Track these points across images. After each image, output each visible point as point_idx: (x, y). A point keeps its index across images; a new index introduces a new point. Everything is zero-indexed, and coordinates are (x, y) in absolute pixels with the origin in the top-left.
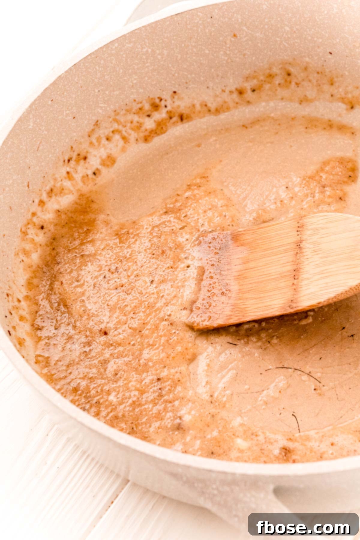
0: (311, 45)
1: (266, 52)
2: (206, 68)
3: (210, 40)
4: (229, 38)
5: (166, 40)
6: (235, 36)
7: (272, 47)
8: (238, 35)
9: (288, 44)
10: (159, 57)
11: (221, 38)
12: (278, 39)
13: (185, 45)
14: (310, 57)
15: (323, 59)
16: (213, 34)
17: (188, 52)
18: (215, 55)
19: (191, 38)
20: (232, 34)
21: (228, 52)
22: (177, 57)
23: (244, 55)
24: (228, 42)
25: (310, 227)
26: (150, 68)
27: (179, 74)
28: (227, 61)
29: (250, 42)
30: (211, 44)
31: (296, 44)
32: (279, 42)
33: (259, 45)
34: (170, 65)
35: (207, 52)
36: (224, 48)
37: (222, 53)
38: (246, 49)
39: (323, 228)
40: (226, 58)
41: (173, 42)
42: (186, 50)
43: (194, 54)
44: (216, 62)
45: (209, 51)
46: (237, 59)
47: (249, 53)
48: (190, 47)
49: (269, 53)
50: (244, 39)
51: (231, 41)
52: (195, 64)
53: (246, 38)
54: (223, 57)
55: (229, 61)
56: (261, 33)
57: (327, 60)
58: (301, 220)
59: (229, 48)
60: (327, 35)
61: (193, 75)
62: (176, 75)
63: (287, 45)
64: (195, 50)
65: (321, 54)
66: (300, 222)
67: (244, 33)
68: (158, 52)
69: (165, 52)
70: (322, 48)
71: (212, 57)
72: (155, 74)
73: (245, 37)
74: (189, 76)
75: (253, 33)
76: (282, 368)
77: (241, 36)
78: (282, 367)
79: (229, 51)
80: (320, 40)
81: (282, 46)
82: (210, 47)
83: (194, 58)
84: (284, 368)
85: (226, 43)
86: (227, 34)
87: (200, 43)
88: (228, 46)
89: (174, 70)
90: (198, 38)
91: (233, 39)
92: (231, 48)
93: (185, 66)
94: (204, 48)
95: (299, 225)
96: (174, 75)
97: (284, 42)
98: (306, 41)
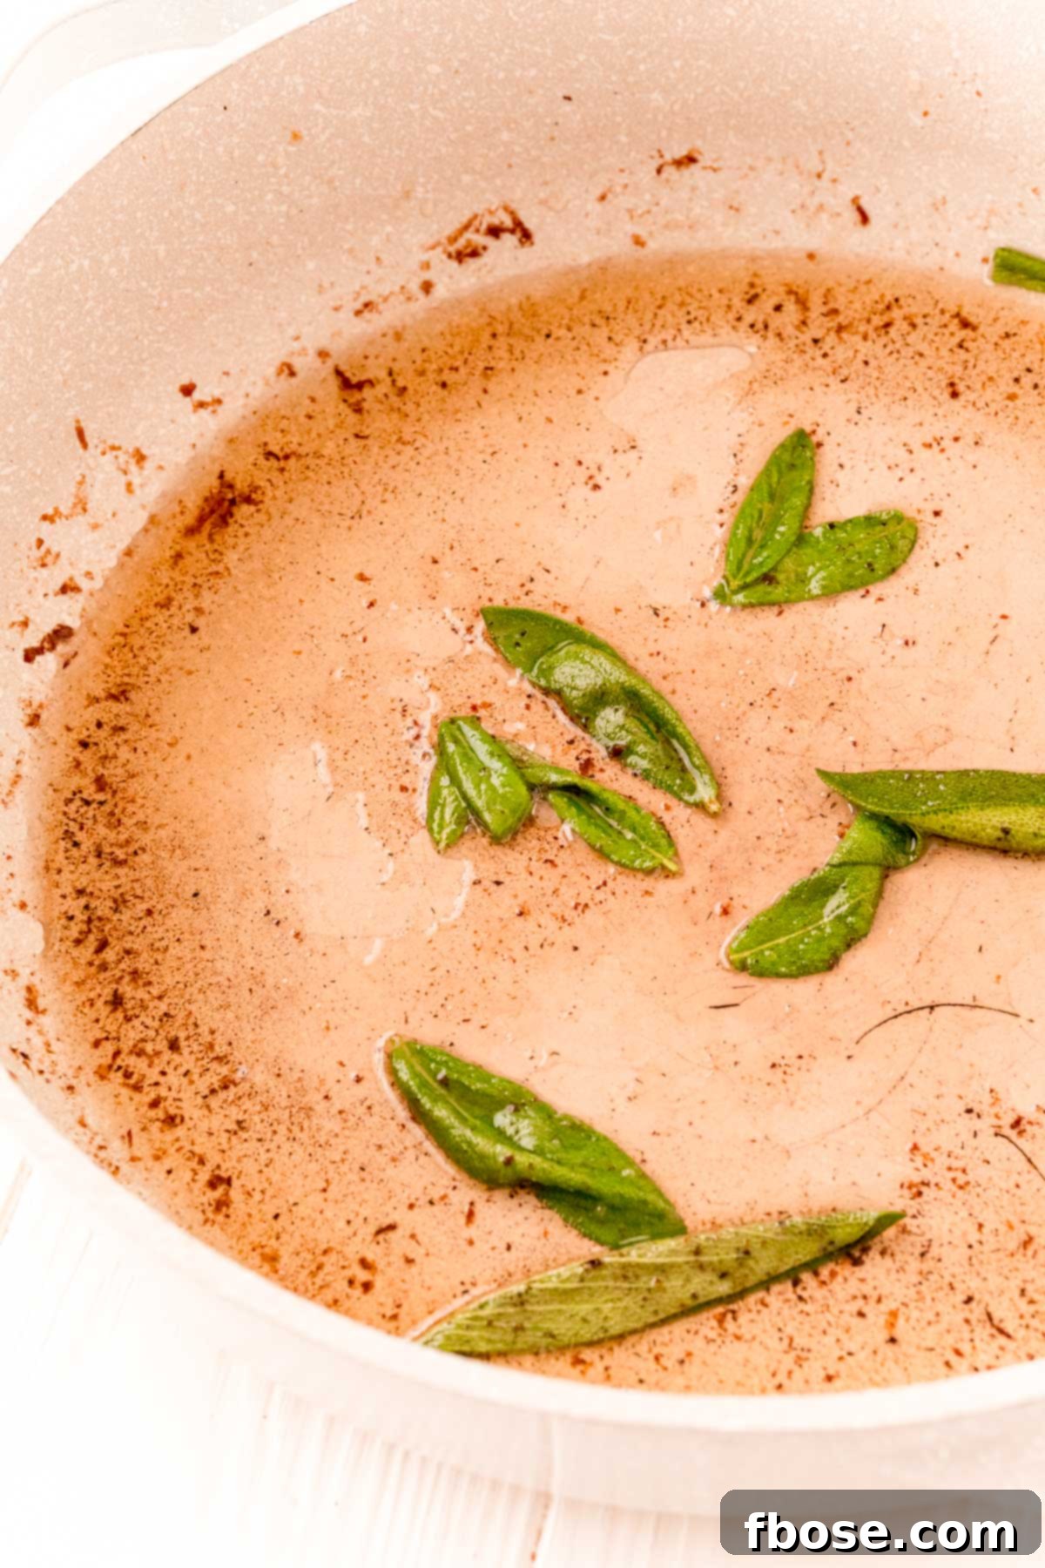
0: (509, 93)
1: (386, 152)
2: (237, 255)
3: (233, 173)
4: (281, 148)
5: (120, 217)
6: (296, 137)
7: (403, 132)
8: (304, 133)
9: (443, 110)
10: (113, 271)
11: (261, 158)
12: (413, 107)
13: (171, 213)
14: (513, 126)
15: (548, 121)
16: (237, 153)
17: (183, 228)
18: (253, 209)
19: (182, 186)
20: (288, 135)
21: (285, 189)
22: (157, 252)
23: (331, 181)
24: (280, 160)
26: (98, 313)
27: (170, 299)
28: (288, 216)
29: (339, 142)
30: (236, 182)
31: (467, 105)
33: (366, 139)
34: (144, 284)
35: (230, 208)
36: (273, 180)
37: (270, 197)
38: (333, 162)
40: (284, 208)
41: (139, 215)
42: (176, 224)
43: (198, 229)
44: (261, 227)
45: (234, 204)
46: (315, 201)
47: (341, 172)
48: (185, 212)
49: (397, 152)
50: (323, 138)
51: (287, 153)
52: (205, 254)
53: (327, 133)
54: (275, 209)
55: (294, 211)
56: (366, 104)
57: (561, 120)
59: (286, 176)
60: (550, 54)
61: (208, 289)
62: (165, 304)
63: (441, 115)
64: (198, 216)
65: (540, 110)
67: (320, 121)
68: (106, 258)
69: (125, 252)
70: (540, 92)
71: (247, 218)
72: (112, 323)
73: (324, 129)
74: (197, 294)
75: (342, 112)
76: (896, 1017)
77: (313, 131)
78: (894, 1014)
79: (289, 184)
80: (533, 72)
81: (428, 123)
82: (236, 192)
83: (201, 238)
84: (901, 1014)
85: (275, 166)
86: (274, 138)
87: (209, 191)
88: (282, 171)
89: (155, 293)
90: (202, 178)
91: (292, 149)
92: (292, 175)
93: (182, 272)
94: (219, 201)
96: (158, 309)
97: (431, 110)
98: (494, 87)
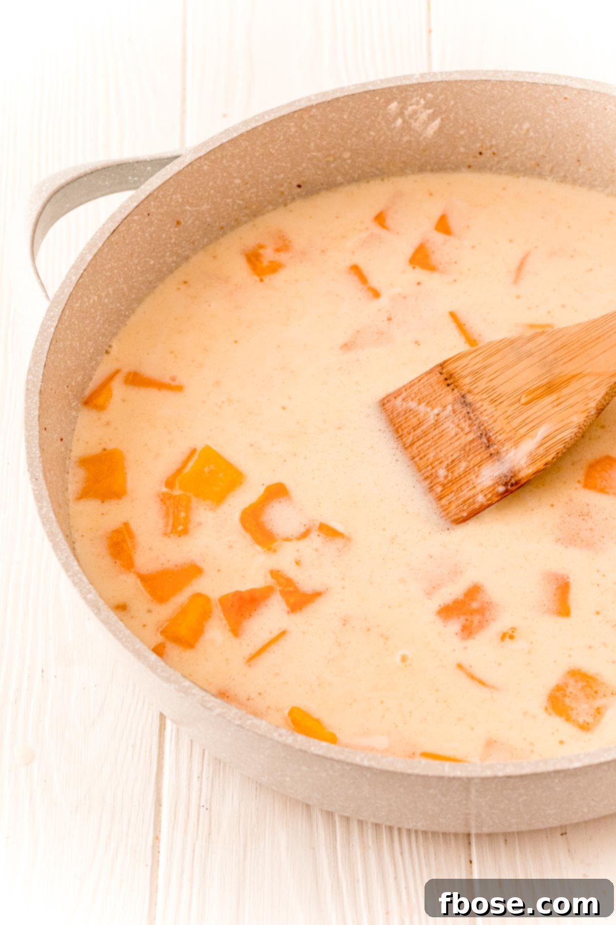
0: (271, 187)
3: (153, 245)
5: (108, 274)
6: (178, 223)
7: (224, 213)
8: (182, 221)
9: (243, 200)
10: (106, 300)
12: (229, 201)
13: (128, 268)
16: (154, 235)
17: (133, 275)
18: (161, 261)
19: (132, 254)
20: (175, 223)
22: (122, 289)
23: (194, 243)
24: (172, 236)
25: (465, 373)
28: (176, 262)
29: (197, 223)
30: (154, 249)
31: (253, 196)
32: (230, 204)
33: (209, 219)
35: (152, 262)
36: (169, 246)
37: (168, 254)
38: (194, 233)
39: (485, 368)
40: (174, 259)
41: (115, 271)
42: (130, 274)
43: (139, 274)
44: (165, 270)
45: (154, 260)
46: (187, 253)
47: (198, 237)
48: (134, 267)
49: (223, 224)
50: (190, 222)
51: (175, 232)
52: (142, 286)
53: (192, 220)
54: (171, 260)
55: (179, 260)
56: (208, 203)
57: (295, 197)
58: (443, 369)
59: (175, 243)
60: (289, 165)
63: (241, 203)
64: (139, 268)
65: (286, 193)
66: (444, 371)
67: (188, 214)
68: (103, 295)
69: (110, 290)
70: (286, 184)
71: (159, 266)
73: (189, 219)
75: (198, 208)
77: (186, 219)
79: (176, 246)
80: (282, 176)
81: (235, 207)
82: (154, 254)
85: (170, 239)
86: (169, 225)
87: (143, 255)
88: (173, 241)
90: (140, 250)
91: (177, 229)
92: (177, 242)
94: (148, 259)
95: (445, 376)
97: (236, 201)
98: (265, 185)
